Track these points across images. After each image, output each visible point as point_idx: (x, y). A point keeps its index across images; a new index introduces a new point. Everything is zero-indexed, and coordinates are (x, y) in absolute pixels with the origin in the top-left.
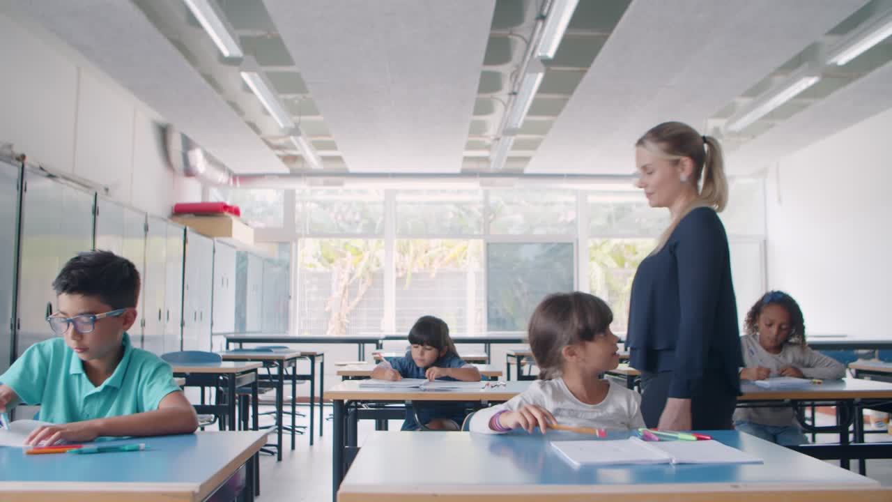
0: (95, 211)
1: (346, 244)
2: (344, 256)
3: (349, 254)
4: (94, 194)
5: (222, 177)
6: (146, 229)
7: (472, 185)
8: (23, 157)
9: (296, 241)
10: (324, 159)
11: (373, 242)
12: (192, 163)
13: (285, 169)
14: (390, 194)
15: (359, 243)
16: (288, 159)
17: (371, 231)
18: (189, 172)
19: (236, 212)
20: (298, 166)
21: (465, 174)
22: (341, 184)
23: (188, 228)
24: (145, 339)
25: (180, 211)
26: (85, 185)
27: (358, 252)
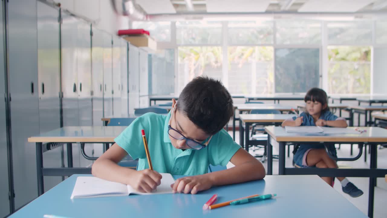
0: (91, 34)
1: (191, 50)
2: (190, 55)
3: (193, 54)
4: (90, 25)
5: (141, 16)
6: (112, 43)
7: (269, 18)
8: (59, 5)
9: (177, 48)
10: (195, 5)
11: (204, 49)
12: (127, 8)
13: (174, 11)
14: (225, 24)
15: (198, 49)
16: (176, 6)
17: (204, 43)
18: (125, 13)
19: (148, 33)
20: (180, 9)
21: (267, 12)
22: (201, 18)
23: (129, 43)
24: (114, 99)
25: (121, 33)
26: (87, 20)
27: (197, 53)
